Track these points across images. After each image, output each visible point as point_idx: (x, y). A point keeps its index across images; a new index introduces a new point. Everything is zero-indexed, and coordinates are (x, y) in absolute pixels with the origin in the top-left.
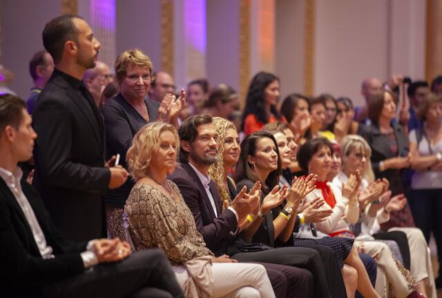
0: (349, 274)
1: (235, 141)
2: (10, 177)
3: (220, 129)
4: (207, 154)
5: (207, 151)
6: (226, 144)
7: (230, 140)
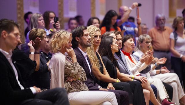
0: (147, 94)
1: (99, 37)
2: (8, 55)
3: (93, 31)
4: (88, 43)
5: (88, 41)
6: (95, 38)
7: (96, 36)
